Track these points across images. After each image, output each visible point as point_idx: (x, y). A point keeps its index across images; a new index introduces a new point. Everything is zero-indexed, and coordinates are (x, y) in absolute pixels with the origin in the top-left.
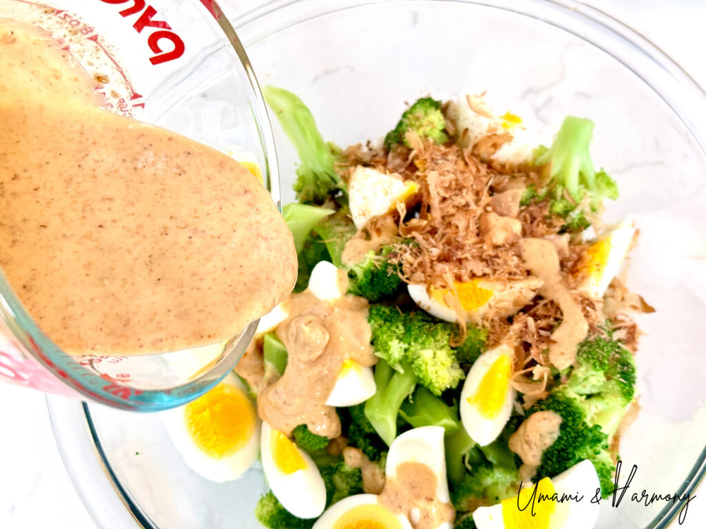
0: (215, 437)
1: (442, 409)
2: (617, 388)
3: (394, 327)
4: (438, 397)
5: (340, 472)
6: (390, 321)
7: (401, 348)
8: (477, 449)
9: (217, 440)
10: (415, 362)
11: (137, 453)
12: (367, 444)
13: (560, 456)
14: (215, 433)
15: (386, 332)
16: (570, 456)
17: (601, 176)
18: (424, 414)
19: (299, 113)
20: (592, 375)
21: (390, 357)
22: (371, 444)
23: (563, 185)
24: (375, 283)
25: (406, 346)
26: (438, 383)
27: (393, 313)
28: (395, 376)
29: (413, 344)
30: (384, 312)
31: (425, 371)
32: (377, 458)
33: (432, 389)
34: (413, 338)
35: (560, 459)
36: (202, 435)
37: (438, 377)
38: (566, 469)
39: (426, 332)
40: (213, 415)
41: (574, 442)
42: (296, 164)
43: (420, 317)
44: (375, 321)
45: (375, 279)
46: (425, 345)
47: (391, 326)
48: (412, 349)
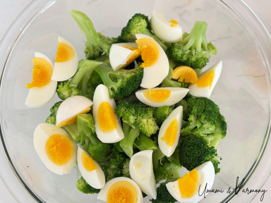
0: (58, 157)
1: (151, 142)
2: (220, 131)
3: (131, 110)
4: (149, 137)
5: (110, 168)
6: (129, 108)
7: (134, 119)
8: (165, 157)
9: (60, 158)
10: (140, 124)
11: (28, 167)
12: (120, 157)
13: (199, 159)
14: (59, 156)
15: (128, 113)
16: (203, 159)
17: (210, 45)
18: (144, 145)
19: (87, 21)
20: (210, 127)
21: (129, 122)
22: (122, 157)
23: (195, 49)
24: (122, 93)
25: (136, 118)
26: (149, 132)
27: (130, 104)
28: (132, 130)
29: (138, 117)
30: (126, 104)
31: (144, 128)
32: (124, 162)
33: (146, 135)
34: (139, 114)
35: (199, 160)
36: (53, 156)
37: (149, 130)
38: (201, 164)
39: (144, 112)
40: (57, 148)
41: (204, 154)
42: (84, 41)
43: (141, 106)
44: (123, 108)
45: (122, 91)
46: (143, 117)
47: (130, 110)
48: (138, 119)
